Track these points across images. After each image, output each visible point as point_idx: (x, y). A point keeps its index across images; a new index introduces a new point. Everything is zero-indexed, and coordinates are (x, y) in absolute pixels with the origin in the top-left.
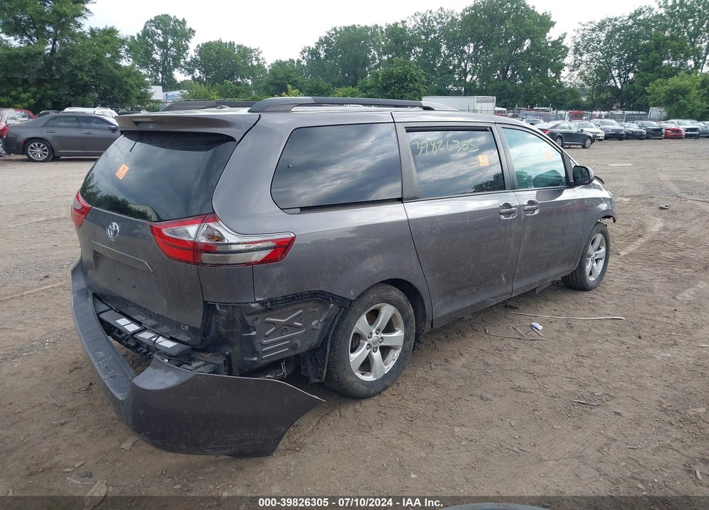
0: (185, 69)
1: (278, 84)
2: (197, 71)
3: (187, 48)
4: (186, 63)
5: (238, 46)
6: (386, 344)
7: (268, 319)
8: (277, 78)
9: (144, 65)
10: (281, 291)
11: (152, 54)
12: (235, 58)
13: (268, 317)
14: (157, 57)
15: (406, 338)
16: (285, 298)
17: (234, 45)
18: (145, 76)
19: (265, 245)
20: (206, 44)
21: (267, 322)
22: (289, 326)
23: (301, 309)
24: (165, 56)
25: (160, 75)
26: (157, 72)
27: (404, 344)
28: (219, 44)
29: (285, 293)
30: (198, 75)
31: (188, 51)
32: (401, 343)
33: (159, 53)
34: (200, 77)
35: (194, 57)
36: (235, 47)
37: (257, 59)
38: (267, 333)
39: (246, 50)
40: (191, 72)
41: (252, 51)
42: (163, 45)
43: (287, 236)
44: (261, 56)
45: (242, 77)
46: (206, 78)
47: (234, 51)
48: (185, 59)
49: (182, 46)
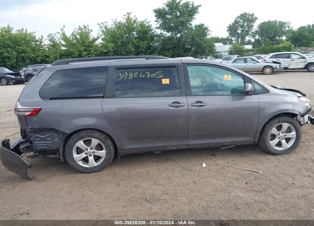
0: (251, 36)
1: (295, 39)
2: (257, 36)
3: (253, 26)
4: (252, 33)
5: (279, 22)
6: (96, 155)
7: (37, 135)
8: (295, 36)
9: (234, 36)
10: (36, 126)
11: (237, 31)
12: (277, 28)
13: (37, 134)
14: (239, 32)
15: (107, 154)
16: (39, 129)
17: (277, 21)
18: (233, 40)
19: (30, 110)
20: (263, 23)
21: (37, 136)
22: (45, 139)
23: (49, 134)
24: (243, 31)
25: (240, 39)
26: (239, 38)
27: (106, 156)
28: (269, 22)
29: (38, 127)
30: (258, 37)
31: (253, 27)
32: (105, 155)
33: (240, 30)
34: (258, 39)
35: (257, 30)
36: (277, 22)
37: (289, 27)
38: (37, 140)
39: (283, 23)
40: (254, 36)
41: (286, 23)
42: (242, 26)
43: (39, 107)
44: (290, 26)
45: (279, 36)
46: (261, 38)
47: (277, 25)
48: (251, 31)
49: (251, 26)
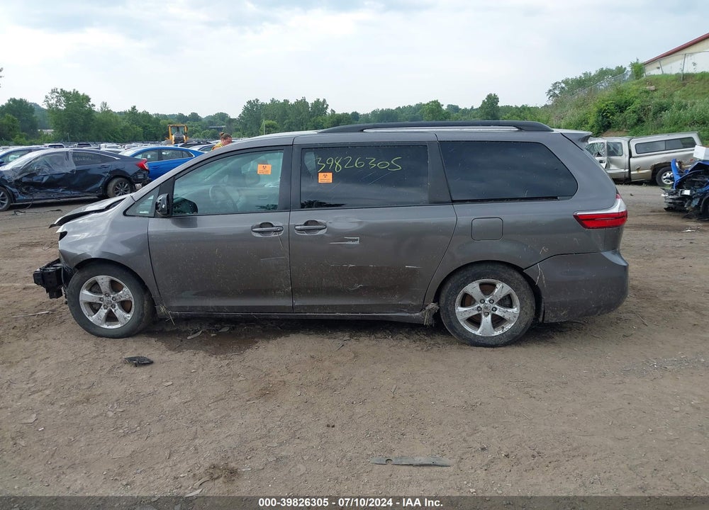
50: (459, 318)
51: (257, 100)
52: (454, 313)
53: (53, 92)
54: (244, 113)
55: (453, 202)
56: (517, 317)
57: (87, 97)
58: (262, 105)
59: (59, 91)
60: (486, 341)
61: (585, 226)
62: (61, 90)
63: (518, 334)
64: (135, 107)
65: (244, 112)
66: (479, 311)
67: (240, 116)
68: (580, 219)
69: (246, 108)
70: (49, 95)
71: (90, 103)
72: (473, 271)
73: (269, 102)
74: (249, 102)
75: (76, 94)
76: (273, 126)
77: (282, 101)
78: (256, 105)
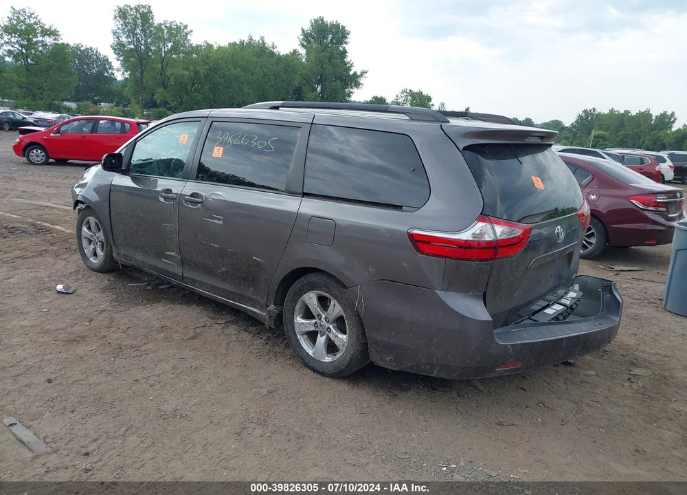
50: (297, 330)
51: (594, 110)
52: (292, 323)
53: (403, 92)
54: (577, 122)
55: (305, 195)
56: (346, 345)
57: (429, 97)
58: (599, 115)
59: (408, 91)
60: (315, 365)
61: (419, 250)
62: (410, 90)
63: (343, 367)
64: (468, 108)
65: (577, 120)
66: (316, 327)
67: (572, 124)
68: (412, 237)
69: (580, 117)
70: (399, 95)
71: (431, 103)
72: (309, 278)
73: (606, 112)
74: (585, 111)
75: (420, 94)
76: (603, 137)
77: (622, 112)
78: (592, 114)
